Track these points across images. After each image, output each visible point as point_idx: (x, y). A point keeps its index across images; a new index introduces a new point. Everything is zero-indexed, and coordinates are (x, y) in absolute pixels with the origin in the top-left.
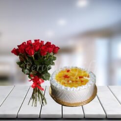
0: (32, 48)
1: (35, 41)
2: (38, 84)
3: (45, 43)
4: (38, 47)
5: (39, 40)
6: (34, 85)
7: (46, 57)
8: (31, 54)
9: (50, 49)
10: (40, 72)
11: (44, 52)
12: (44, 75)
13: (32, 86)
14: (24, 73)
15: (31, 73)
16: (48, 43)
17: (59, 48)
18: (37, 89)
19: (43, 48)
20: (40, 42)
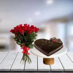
0: (23, 29)
1: (25, 25)
2: (26, 50)
3: (30, 26)
4: (26, 29)
5: (27, 24)
6: (24, 52)
7: (31, 34)
8: (22, 32)
9: (33, 29)
10: (27, 44)
11: (30, 32)
12: (30, 46)
13: (23, 52)
14: (18, 44)
15: (22, 44)
16: (32, 26)
17: (39, 29)
18: (25, 53)
19: (29, 29)
20: (27, 25)
